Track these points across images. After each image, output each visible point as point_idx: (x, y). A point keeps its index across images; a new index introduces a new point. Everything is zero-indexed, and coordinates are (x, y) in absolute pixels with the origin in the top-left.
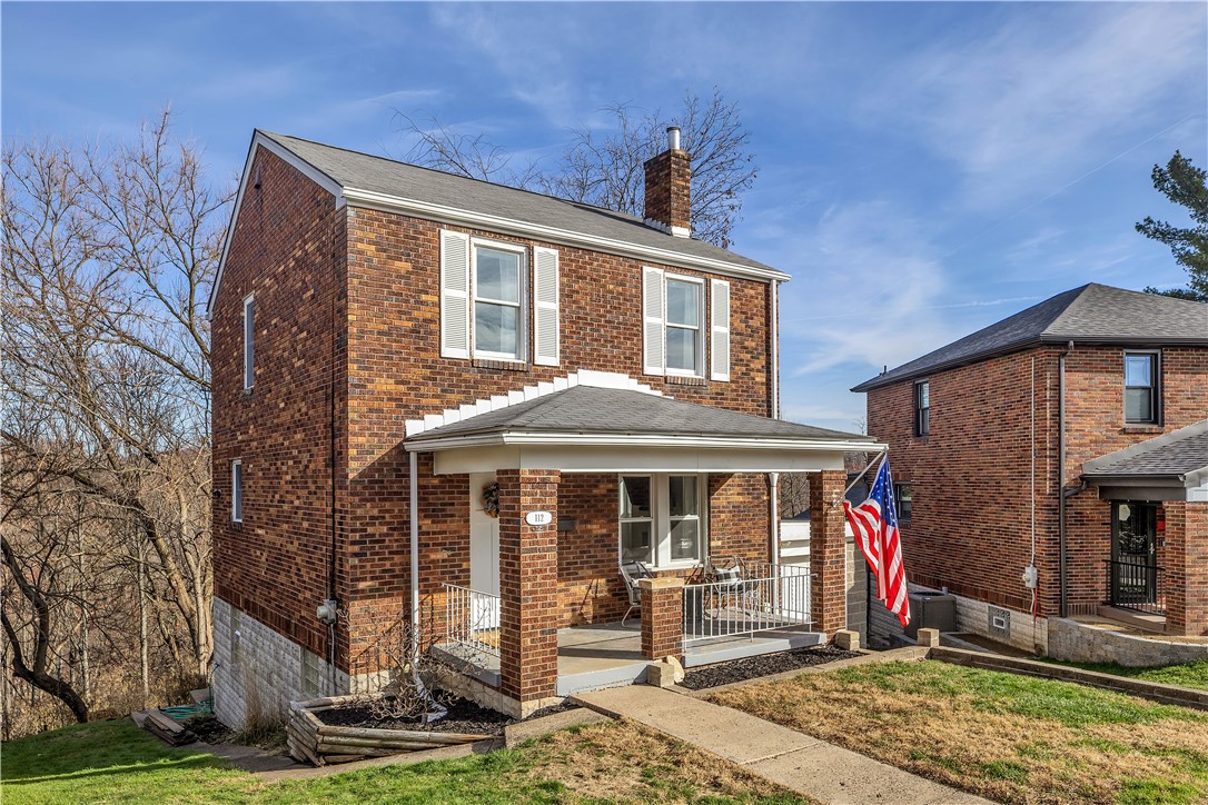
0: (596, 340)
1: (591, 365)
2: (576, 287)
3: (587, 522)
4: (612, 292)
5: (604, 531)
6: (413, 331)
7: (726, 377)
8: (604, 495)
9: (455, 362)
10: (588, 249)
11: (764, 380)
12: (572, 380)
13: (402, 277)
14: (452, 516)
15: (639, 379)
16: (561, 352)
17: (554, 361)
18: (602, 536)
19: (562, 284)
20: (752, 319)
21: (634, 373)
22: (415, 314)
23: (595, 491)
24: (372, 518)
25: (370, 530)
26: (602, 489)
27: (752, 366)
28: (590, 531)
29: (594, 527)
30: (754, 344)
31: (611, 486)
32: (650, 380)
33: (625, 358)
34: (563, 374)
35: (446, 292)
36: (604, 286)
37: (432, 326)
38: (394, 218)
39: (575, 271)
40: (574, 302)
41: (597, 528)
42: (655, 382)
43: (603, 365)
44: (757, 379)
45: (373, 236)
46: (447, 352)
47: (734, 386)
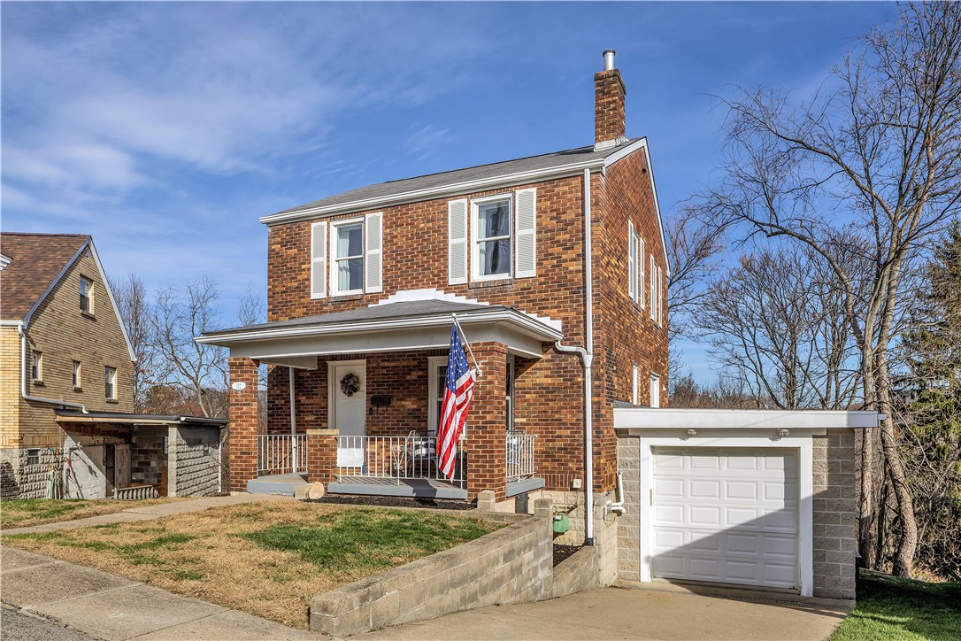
0: (410, 267)
1: (406, 286)
2: (395, 233)
3: (401, 400)
4: (423, 229)
5: (415, 406)
6: (297, 288)
7: (532, 273)
8: (415, 380)
9: (319, 301)
10: (404, 204)
11: (581, 267)
12: (392, 299)
13: (293, 258)
14: (317, 394)
15: (446, 289)
16: (383, 282)
17: (379, 289)
18: (413, 410)
19: (385, 235)
20: (564, 213)
21: (441, 286)
22: (298, 277)
23: (408, 377)
24: (278, 395)
25: (277, 402)
26: (414, 375)
27: (564, 257)
28: (404, 406)
29: (407, 403)
30: (568, 236)
31: (421, 373)
32: (455, 289)
33: (434, 276)
34: (385, 297)
35: (313, 260)
36: (417, 227)
37: (307, 283)
38: (289, 226)
39: (395, 223)
40: (394, 245)
41: (409, 404)
42: (459, 290)
43: (415, 284)
44: (571, 268)
45: (279, 239)
46: (314, 296)
47: (542, 279)
